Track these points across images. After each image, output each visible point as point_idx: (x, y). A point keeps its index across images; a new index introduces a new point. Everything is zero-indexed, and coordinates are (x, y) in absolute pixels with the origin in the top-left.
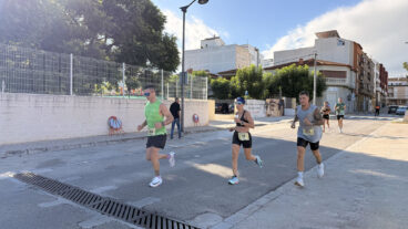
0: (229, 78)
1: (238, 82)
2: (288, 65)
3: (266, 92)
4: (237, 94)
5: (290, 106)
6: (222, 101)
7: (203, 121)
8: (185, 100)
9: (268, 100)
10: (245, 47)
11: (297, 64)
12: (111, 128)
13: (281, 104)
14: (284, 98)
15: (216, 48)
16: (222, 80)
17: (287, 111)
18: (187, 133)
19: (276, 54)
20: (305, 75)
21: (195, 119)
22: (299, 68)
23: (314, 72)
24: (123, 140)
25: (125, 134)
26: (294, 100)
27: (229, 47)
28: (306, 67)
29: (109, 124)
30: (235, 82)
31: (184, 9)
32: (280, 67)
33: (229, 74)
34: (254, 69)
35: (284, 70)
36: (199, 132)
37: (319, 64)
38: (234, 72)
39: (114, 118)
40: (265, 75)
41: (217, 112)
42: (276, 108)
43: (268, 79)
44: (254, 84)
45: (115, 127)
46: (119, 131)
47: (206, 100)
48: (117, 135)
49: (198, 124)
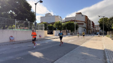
0: (53, 24)
1: (55, 26)
2: (68, 21)
3: (63, 28)
4: (55, 29)
5: (69, 32)
7: (43, 37)
8: (36, 30)
9: (63, 31)
10: (57, 16)
11: (71, 21)
12: (11, 39)
13: (66, 32)
14: (67, 30)
15: (49, 16)
16: (51, 25)
17: (68, 33)
20: (73, 24)
21: (40, 36)
22: (71, 22)
23: (75, 23)
24: (13, 44)
25: (15, 42)
26: (70, 30)
27: (53, 16)
28: (73, 22)
30: (54, 26)
32: (66, 22)
33: (53, 23)
34: (59, 22)
35: (67, 23)
37: (76, 21)
38: (54, 23)
39: (12, 36)
40: (63, 24)
41: (48, 34)
42: (65, 33)
43: (63, 25)
44: (60, 26)
45: (12, 39)
46: (13, 41)
47: (44, 31)
48: (13, 42)
49: (41, 38)
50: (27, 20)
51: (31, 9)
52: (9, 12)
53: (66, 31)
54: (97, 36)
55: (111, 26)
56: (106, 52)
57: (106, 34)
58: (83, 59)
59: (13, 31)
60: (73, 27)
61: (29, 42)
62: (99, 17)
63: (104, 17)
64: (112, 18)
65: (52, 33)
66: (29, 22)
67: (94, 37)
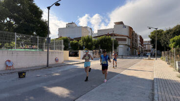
0: (78, 41)
1: (82, 42)
2: (103, 35)
3: (94, 47)
4: (82, 49)
6: (75, 51)
7: (61, 60)
8: (50, 51)
9: (94, 51)
10: (86, 27)
11: (106, 35)
12: (7, 66)
13: (100, 52)
14: (101, 50)
15: (72, 27)
16: (75, 41)
18: (50, 67)
19: (98, 31)
20: (110, 39)
21: (56, 60)
22: (107, 37)
23: (113, 39)
24: (11, 73)
25: (14, 69)
27: (79, 27)
28: (110, 36)
29: (6, 64)
30: (81, 43)
31: (49, 8)
32: (99, 36)
33: (78, 39)
34: (88, 37)
35: (100, 38)
36: (57, 66)
37: (115, 35)
38: (80, 38)
39: (9, 61)
40: (93, 39)
41: (70, 55)
42: (98, 54)
43: (95, 41)
44: (89, 43)
45: (9, 65)
46: (11, 68)
47: (63, 51)
48: (10, 70)
49: (58, 63)
50: (34, 33)
51: (42, 17)
52: (6, 21)
53: (98, 51)
54: (147, 58)
55: (168, 44)
56: (155, 84)
57: (159, 55)
58: (119, 94)
59: (11, 52)
60: (110, 44)
61: (38, 69)
62: (150, 28)
63: (156, 29)
64: (169, 30)
65: (76, 55)
66: (38, 37)
67: (142, 60)
